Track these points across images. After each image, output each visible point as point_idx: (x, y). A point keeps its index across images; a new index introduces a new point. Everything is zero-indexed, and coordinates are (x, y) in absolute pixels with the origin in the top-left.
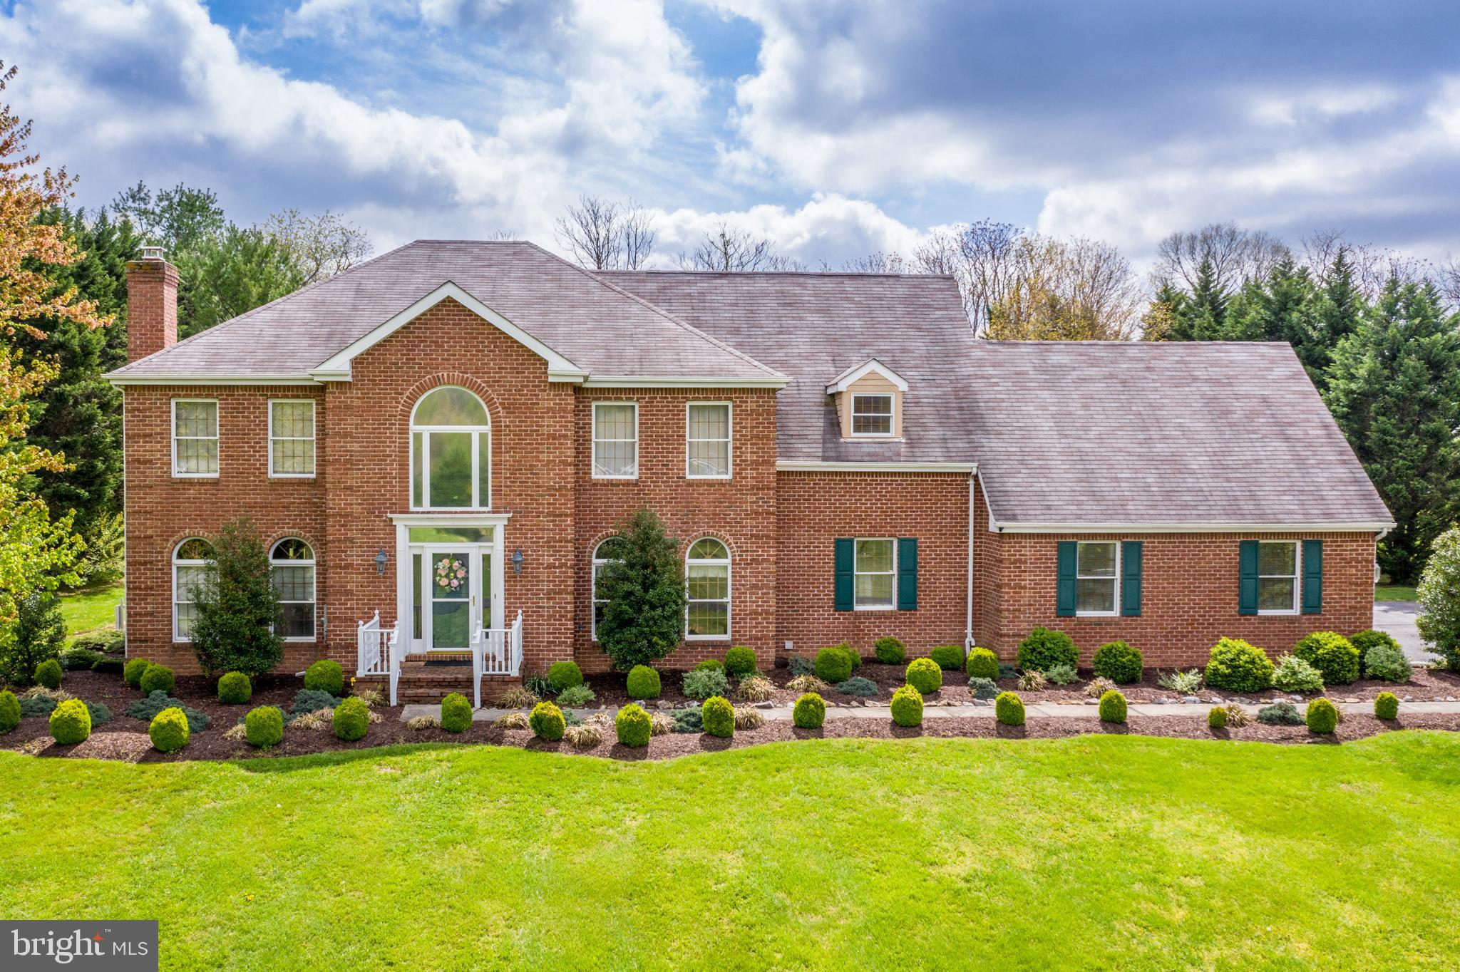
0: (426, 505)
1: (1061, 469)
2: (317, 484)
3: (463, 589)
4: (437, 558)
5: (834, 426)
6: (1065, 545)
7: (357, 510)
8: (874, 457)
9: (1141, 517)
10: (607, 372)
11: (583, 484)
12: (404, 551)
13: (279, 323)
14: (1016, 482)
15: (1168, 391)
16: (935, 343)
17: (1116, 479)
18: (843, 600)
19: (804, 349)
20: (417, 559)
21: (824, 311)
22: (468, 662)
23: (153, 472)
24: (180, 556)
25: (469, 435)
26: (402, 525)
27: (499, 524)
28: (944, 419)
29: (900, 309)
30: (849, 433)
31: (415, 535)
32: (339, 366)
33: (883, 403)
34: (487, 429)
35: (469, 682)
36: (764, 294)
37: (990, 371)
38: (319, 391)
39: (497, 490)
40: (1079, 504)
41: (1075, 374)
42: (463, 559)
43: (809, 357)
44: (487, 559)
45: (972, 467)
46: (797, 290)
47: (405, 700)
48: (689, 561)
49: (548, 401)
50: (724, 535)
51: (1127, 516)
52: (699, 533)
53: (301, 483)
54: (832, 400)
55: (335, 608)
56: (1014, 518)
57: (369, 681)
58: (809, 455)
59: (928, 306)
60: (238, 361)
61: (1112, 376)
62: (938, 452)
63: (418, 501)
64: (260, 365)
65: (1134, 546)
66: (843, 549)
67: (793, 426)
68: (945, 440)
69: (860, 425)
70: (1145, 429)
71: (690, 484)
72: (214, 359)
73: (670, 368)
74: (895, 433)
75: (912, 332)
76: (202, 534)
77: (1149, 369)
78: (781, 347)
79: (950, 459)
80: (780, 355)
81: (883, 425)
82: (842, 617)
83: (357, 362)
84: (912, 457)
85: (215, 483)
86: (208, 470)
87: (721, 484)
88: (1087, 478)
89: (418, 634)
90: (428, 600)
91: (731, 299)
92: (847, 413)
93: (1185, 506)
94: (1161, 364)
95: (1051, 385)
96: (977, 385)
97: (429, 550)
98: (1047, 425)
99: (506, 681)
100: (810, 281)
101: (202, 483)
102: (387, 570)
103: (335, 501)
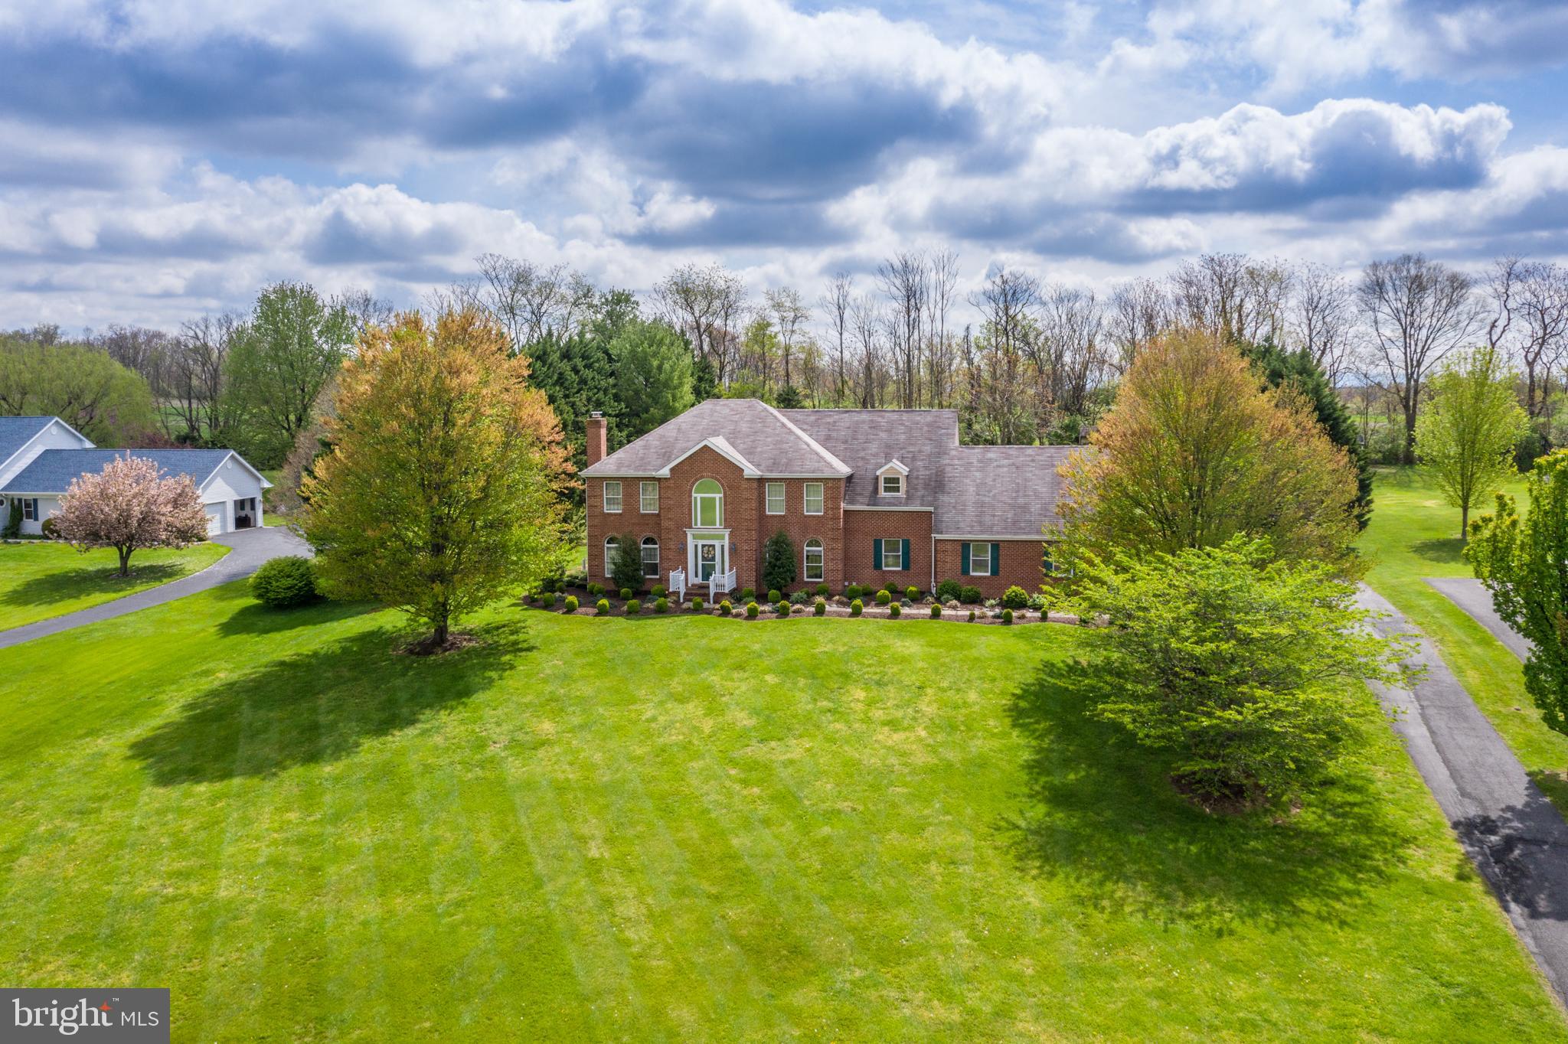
0: (699, 526)
1: (971, 510)
2: (658, 515)
3: (713, 559)
4: (703, 546)
5: (876, 490)
6: (965, 545)
7: (672, 527)
8: (890, 504)
9: (998, 533)
10: (771, 471)
11: (762, 517)
12: (690, 543)
13: (646, 447)
14: (948, 517)
15: (1037, 472)
16: (936, 447)
17: (994, 516)
18: (878, 565)
19: (874, 451)
20: (696, 546)
21: (889, 431)
22: (708, 587)
23: (597, 510)
24: (608, 543)
25: (714, 498)
26: (689, 533)
27: (727, 533)
28: (926, 486)
29: (926, 429)
30: (882, 493)
31: (695, 537)
32: (665, 472)
33: (897, 480)
34: (722, 495)
35: (709, 595)
36: (863, 422)
37: (956, 462)
38: (659, 480)
39: (725, 520)
40: (972, 526)
41: (995, 464)
42: (713, 546)
43: (875, 455)
44: (723, 546)
45: (931, 509)
46: (880, 419)
47: (686, 600)
48: (806, 548)
49: (744, 485)
50: (820, 538)
51: (992, 533)
52: (810, 537)
53: (653, 514)
54: (877, 478)
55: (665, 565)
56: (941, 533)
57: (674, 593)
58: (862, 504)
59: (940, 427)
60: (629, 466)
61: (1013, 464)
62: (918, 502)
63: (696, 524)
64: (637, 469)
65: (996, 545)
66: (877, 544)
67: (858, 489)
68: (923, 496)
69: (887, 489)
70: (1017, 492)
71: (806, 516)
72: (620, 465)
73: (798, 469)
74: (902, 494)
75: (927, 442)
76: (616, 534)
77: (1033, 461)
78: (864, 450)
79: (922, 505)
80: (862, 454)
81: (897, 489)
82: (876, 572)
83: (672, 470)
84: (906, 504)
85: (620, 514)
86: (617, 510)
87: (818, 516)
88: (981, 514)
89: (696, 576)
90: (700, 562)
91: (848, 425)
92: (882, 485)
93: (1020, 528)
94: (1040, 458)
95: (981, 470)
96: (948, 469)
97: (700, 543)
98: (972, 489)
99: (723, 594)
100: (887, 414)
101: (616, 514)
102: (683, 550)
103: (665, 524)
